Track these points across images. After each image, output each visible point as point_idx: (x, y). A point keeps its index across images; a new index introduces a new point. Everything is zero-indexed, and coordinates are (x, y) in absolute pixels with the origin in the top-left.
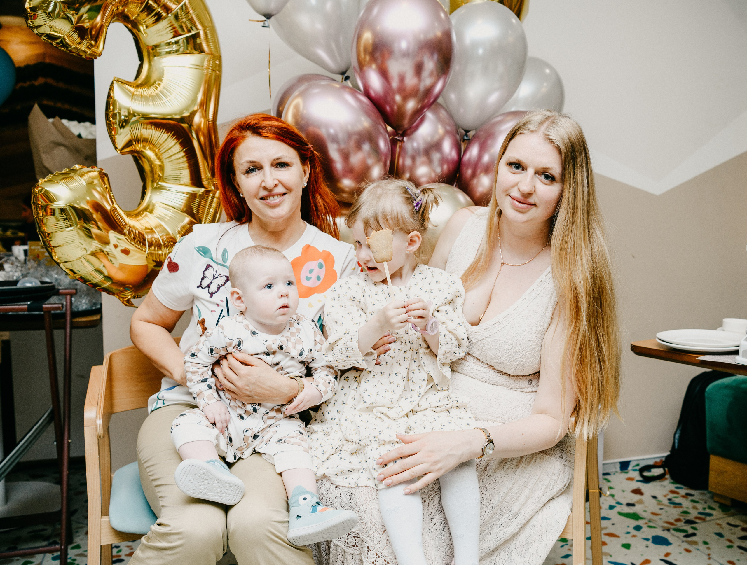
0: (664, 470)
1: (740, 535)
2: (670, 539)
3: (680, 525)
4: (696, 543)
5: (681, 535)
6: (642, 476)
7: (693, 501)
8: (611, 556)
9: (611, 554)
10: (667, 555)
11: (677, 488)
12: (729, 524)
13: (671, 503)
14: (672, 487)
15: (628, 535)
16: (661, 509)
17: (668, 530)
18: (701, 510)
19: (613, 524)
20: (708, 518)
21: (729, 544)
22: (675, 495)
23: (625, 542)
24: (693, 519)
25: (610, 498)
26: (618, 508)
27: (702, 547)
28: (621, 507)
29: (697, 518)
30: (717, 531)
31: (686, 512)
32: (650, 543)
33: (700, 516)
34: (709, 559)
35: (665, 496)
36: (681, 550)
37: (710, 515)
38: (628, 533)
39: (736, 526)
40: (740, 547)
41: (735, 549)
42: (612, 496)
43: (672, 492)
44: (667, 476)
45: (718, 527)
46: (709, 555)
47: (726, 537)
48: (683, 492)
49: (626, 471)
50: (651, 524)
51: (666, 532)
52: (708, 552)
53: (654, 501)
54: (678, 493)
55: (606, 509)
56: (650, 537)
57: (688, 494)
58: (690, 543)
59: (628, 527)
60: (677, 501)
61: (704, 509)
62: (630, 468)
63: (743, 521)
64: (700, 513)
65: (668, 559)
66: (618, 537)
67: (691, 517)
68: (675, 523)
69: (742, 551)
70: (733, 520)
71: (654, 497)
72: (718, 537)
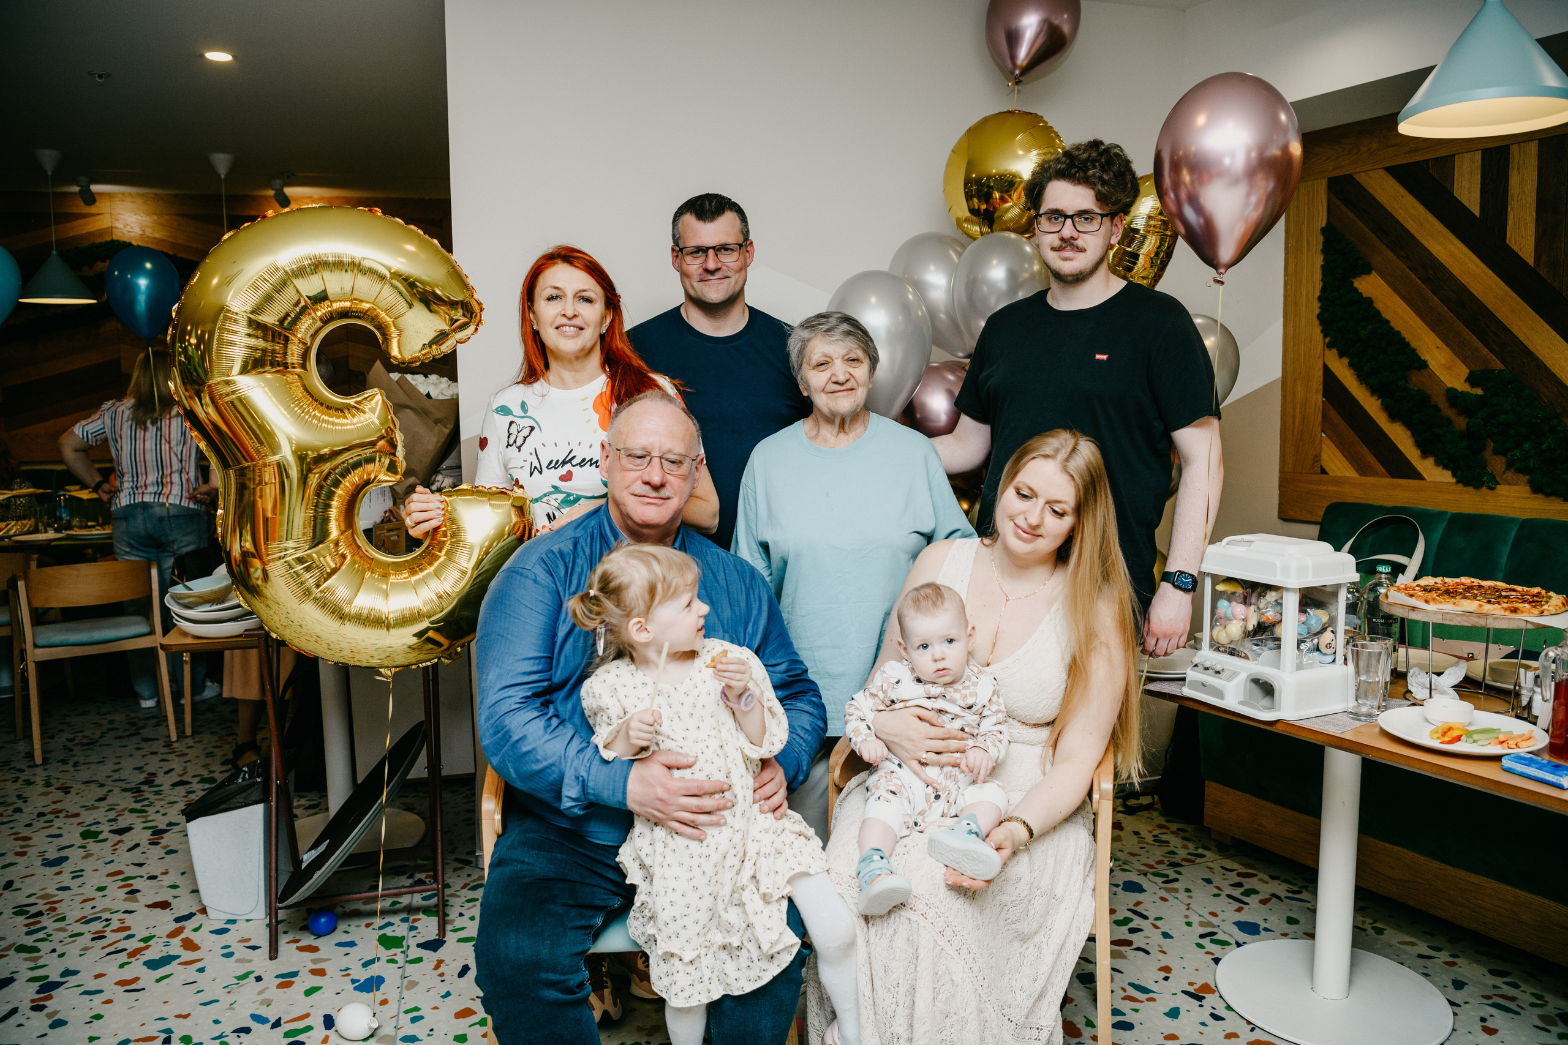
0: (1153, 798)
1: (1232, 883)
2: (1145, 886)
3: (1162, 868)
4: (1176, 890)
5: (1159, 880)
6: (1124, 805)
7: (1184, 838)
10: (1138, 904)
11: (1167, 821)
12: (1222, 868)
13: (1154, 841)
14: (1162, 820)
16: (1141, 848)
17: (1145, 875)
18: (1192, 850)
20: (1199, 860)
21: (1216, 891)
22: (1164, 831)
24: (1180, 862)
27: (1182, 895)
29: (1184, 860)
30: (1205, 877)
31: (1172, 853)
32: (1119, 890)
33: (1189, 857)
34: (1188, 909)
35: (1150, 832)
36: (1156, 898)
37: (1202, 856)
39: (1232, 870)
40: (1229, 896)
41: (1224, 898)
43: (1160, 826)
44: (1158, 806)
45: (1208, 870)
46: (1189, 904)
47: (1215, 884)
48: (1174, 827)
50: (1125, 867)
51: (1142, 876)
52: (1188, 901)
53: (1135, 838)
54: (1167, 828)
56: (1120, 883)
57: (1179, 829)
58: (1168, 890)
60: (1164, 838)
61: (1197, 848)
63: (1241, 864)
64: (1189, 854)
65: (1138, 909)
67: (1176, 859)
68: (1156, 866)
69: (1231, 901)
70: (1228, 864)
71: (1136, 833)
72: (1205, 883)
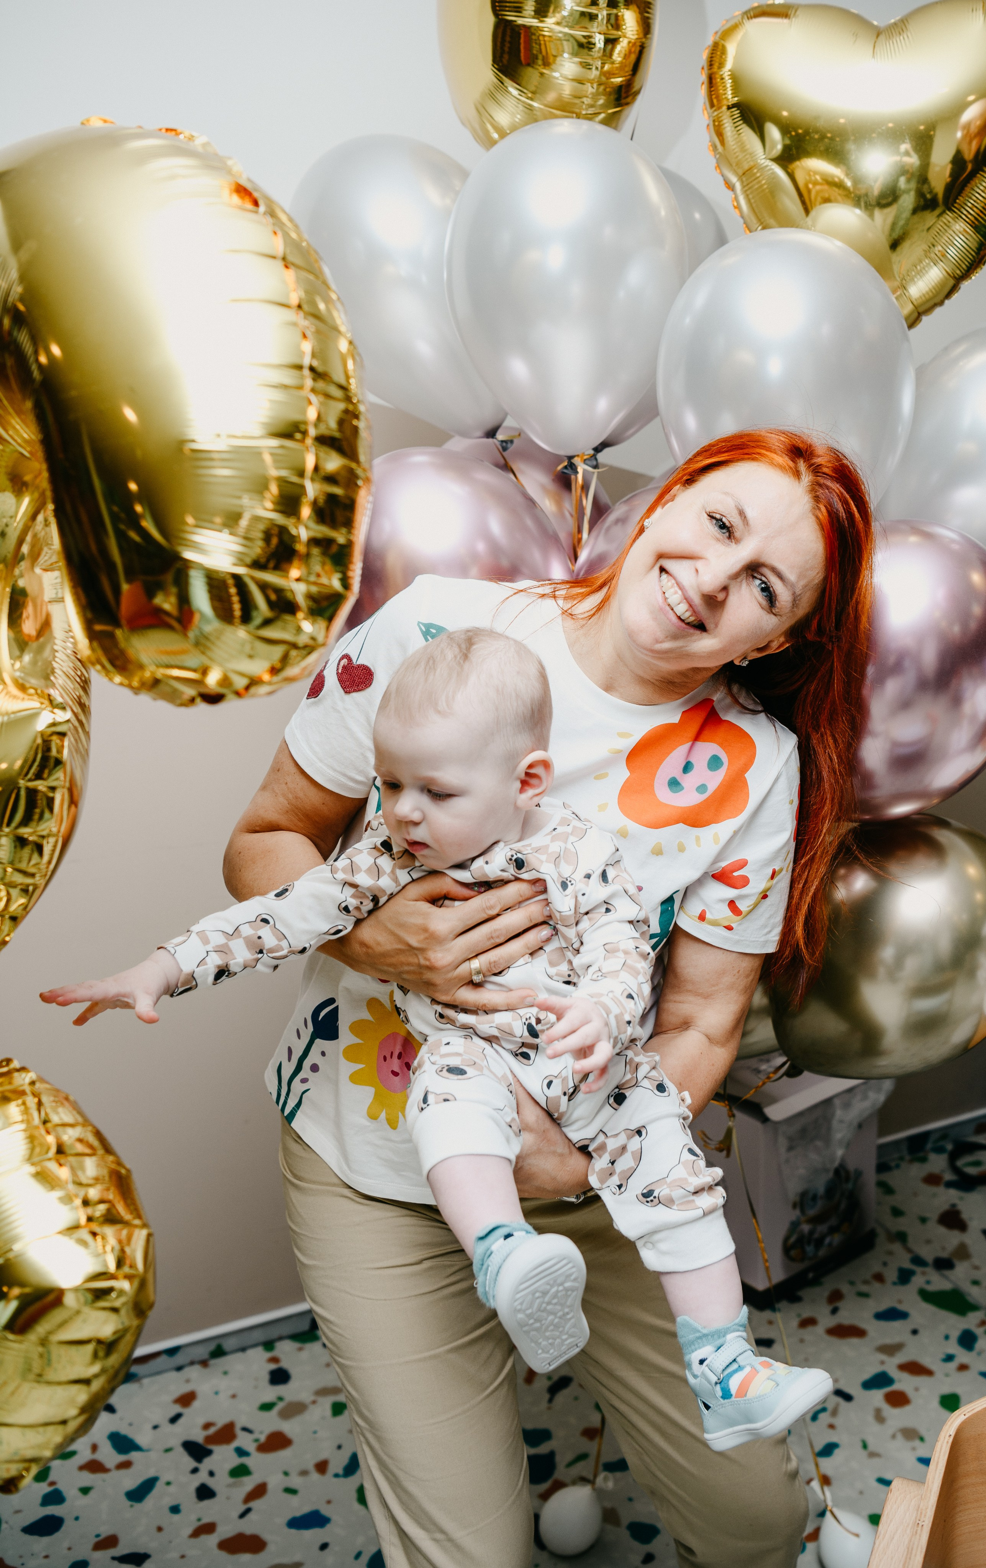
8: (922, 1439)
9: (923, 1432)
15: (953, 1365)
19: (915, 1332)
23: (946, 1390)
25: (897, 1247)
26: (918, 1281)
28: (924, 1273)
38: (949, 1358)
42: (901, 1237)
49: (921, 1154)
55: (894, 1284)
59: (947, 1337)
62: (929, 1146)
66: (928, 1372)
